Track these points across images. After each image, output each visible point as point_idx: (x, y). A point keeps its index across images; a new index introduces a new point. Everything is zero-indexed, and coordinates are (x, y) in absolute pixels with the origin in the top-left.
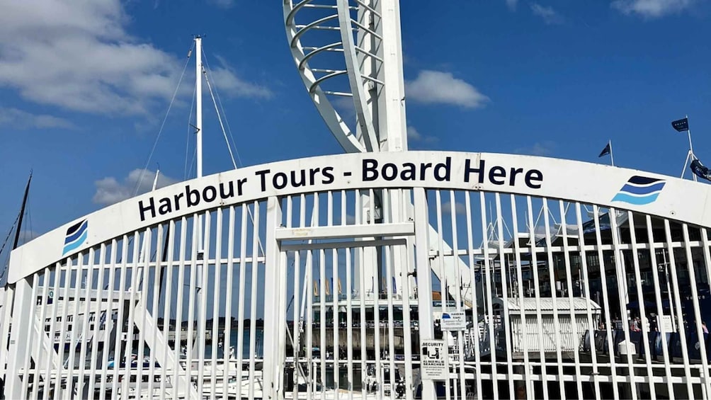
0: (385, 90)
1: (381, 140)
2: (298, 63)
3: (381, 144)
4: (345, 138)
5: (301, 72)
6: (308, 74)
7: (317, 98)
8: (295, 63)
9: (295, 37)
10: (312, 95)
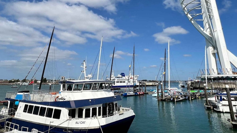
0: (214, 17)
1: (214, 31)
2: (186, 13)
3: (215, 32)
4: (203, 32)
5: (187, 15)
6: (189, 16)
7: (192, 22)
8: (185, 13)
9: (185, 7)
10: (191, 21)
